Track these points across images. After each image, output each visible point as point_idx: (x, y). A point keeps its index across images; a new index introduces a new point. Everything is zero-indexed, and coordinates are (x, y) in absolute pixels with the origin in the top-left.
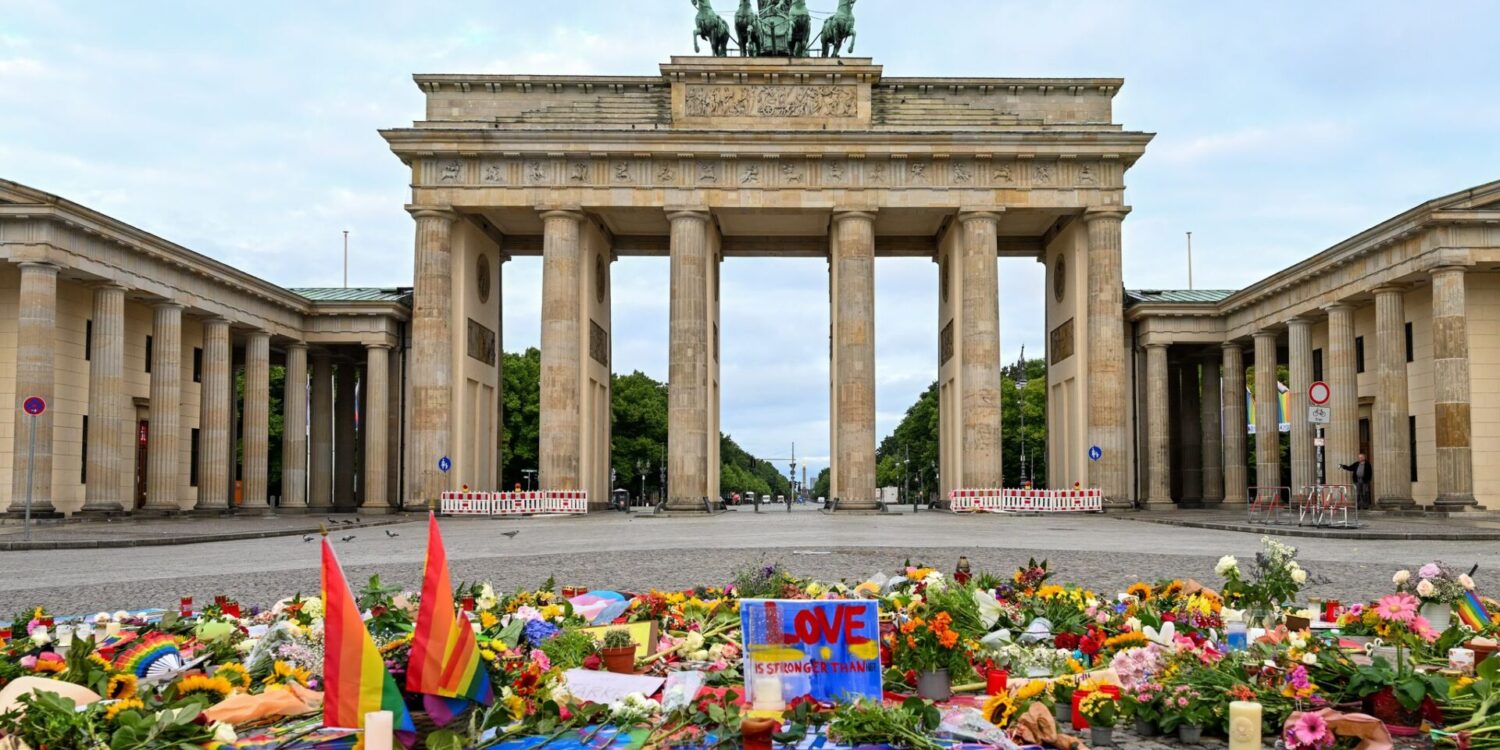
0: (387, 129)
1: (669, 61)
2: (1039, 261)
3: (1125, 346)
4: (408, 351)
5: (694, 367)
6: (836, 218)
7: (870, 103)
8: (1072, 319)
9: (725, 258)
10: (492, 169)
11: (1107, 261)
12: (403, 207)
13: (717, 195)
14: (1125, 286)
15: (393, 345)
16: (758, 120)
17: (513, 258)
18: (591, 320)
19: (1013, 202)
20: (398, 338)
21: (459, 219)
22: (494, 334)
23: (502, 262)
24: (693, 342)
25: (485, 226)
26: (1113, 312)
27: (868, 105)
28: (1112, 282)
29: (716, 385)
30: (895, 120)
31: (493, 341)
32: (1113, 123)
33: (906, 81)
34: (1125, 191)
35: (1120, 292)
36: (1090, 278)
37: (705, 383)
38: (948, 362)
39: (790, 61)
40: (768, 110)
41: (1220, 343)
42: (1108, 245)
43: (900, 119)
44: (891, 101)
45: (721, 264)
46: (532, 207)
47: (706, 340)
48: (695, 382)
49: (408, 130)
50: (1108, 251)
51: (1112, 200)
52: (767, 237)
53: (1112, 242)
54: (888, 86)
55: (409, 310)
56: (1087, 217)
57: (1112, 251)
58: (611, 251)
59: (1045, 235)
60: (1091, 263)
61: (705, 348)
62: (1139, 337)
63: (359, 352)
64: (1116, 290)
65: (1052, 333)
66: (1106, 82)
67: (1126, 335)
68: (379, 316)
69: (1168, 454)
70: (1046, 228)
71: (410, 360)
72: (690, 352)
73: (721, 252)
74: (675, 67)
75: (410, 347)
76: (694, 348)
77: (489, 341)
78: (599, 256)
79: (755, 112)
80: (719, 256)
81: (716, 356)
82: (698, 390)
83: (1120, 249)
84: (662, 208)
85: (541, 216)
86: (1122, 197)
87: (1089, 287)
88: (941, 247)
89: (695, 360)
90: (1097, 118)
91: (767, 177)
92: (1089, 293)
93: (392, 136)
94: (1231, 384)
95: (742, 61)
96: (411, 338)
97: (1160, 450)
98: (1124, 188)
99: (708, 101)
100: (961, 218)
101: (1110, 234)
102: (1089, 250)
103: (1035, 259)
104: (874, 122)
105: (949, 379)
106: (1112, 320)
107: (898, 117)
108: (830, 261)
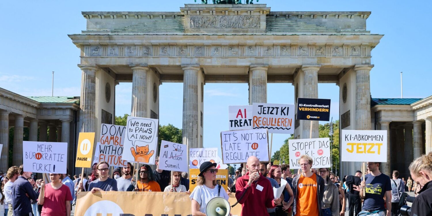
0: (71, 34)
1: (184, 6)
2: (337, 85)
3: (372, 122)
4: (78, 123)
5: (192, 130)
6: (251, 69)
7: (265, 22)
8: (349, 111)
9: (206, 83)
10: (112, 50)
11: (364, 88)
12: (77, 65)
13: (203, 60)
14: (372, 97)
15: (72, 121)
16: (219, 29)
17: (120, 83)
18: (151, 110)
19: (324, 62)
20: (74, 117)
21: (99, 69)
22: (112, 115)
23: (115, 85)
24: (192, 120)
25: (109, 71)
26: (366, 108)
27: (265, 23)
28: (366, 96)
29: (201, 137)
30: (276, 29)
31: (111, 118)
32: (367, 30)
33: (280, 13)
34: (371, 58)
35: (369, 100)
36: (357, 94)
37: (197, 137)
38: (297, 128)
39: (233, 6)
40: (224, 26)
41: (412, 122)
42: (364, 81)
43: (278, 29)
44: (274, 21)
45: (204, 86)
46: (129, 65)
47: (197, 119)
48: (193, 136)
49: (79, 35)
50: (364, 83)
51: (366, 62)
52: (224, 75)
53: (366, 79)
54: (273, 15)
55: (78, 106)
56: (356, 69)
57: (366, 83)
58: (159, 81)
59: (339, 74)
60: (357, 88)
61: (197, 122)
62: (377, 119)
63: (58, 123)
64: (367, 99)
65: (342, 115)
66: (363, 13)
67: (372, 118)
68: (67, 109)
69: (390, 168)
70: (339, 72)
71: (79, 127)
72: (191, 124)
73: (204, 82)
74: (186, 9)
75: (79, 121)
76: (193, 123)
77: (110, 118)
78: (155, 83)
79: (218, 26)
80: (203, 83)
81: (202, 125)
82: (194, 140)
83: (369, 82)
84: (180, 65)
85: (132, 68)
86: (370, 61)
87: (356, 98)
88: (295, 79)
89: (193, 127)
90: (360, 28)
91: (223, 52)
92: (356, 100)
93: (73, 37)
94: (417, 138)
95: (214, 6)
96: (79, 117)
97: (386, 166)
98: (371, 57)
99: (199, 22)
100: (303, 69)
101: (365, 76)
102: (356, 83)
103: (335, 84)
104: (267, 30)
105: (298, 135)
106: (366, 112)
107: (276, 28)
108: (249, 85)
